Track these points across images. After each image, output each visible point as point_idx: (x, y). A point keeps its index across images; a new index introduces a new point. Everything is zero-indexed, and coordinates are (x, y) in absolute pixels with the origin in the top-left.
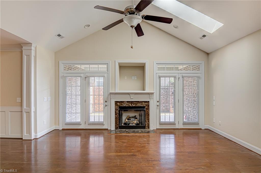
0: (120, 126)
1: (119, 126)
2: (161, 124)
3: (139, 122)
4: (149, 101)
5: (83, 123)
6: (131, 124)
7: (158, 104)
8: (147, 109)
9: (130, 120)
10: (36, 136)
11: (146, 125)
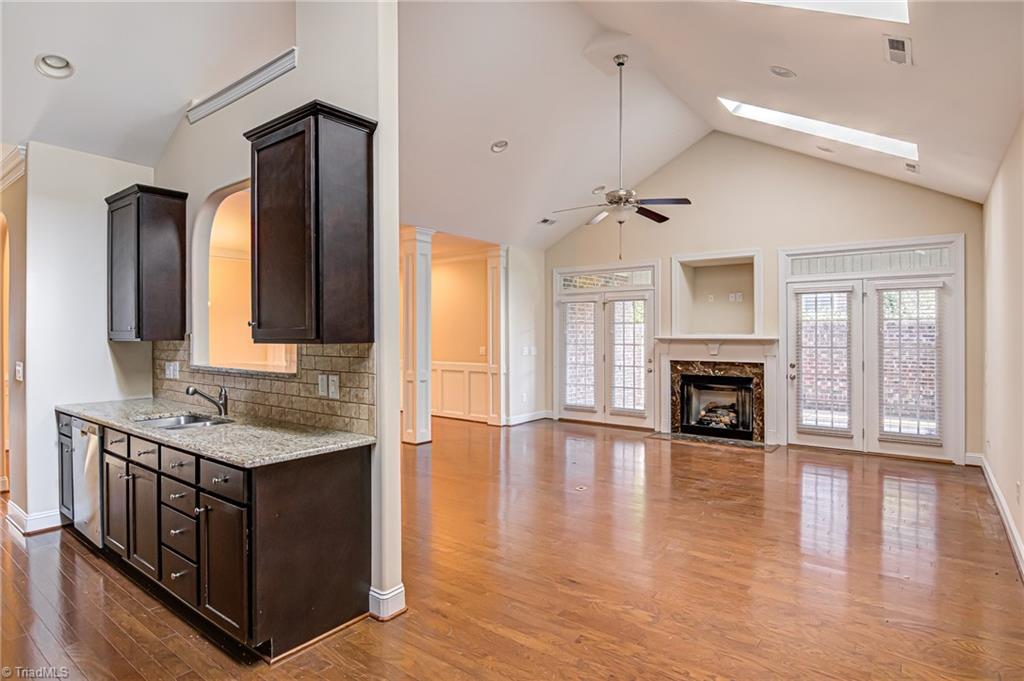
0: (684, 423)
1: (682, 426)
2: (803, 431)
3: (738, 421)
4: (762, 364)
5: (599, 409)
6: (714, 423)
7: (793, 372)
8: (757, 384)
9: (715, 412)
10: (507, 421)
11: (755, 430)
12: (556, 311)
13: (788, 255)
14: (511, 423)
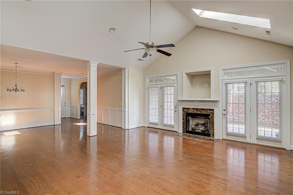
0: (186, 130)
2: (228, 134)
3: (205, 129)
4: (214, 109)
6: (197, 130)
7: (224, 112)
8: (212, 117)
9: (198, 126)
11: (211, 133)
12: (147, 90)
13: (223, 70)
14: (129, 128)
